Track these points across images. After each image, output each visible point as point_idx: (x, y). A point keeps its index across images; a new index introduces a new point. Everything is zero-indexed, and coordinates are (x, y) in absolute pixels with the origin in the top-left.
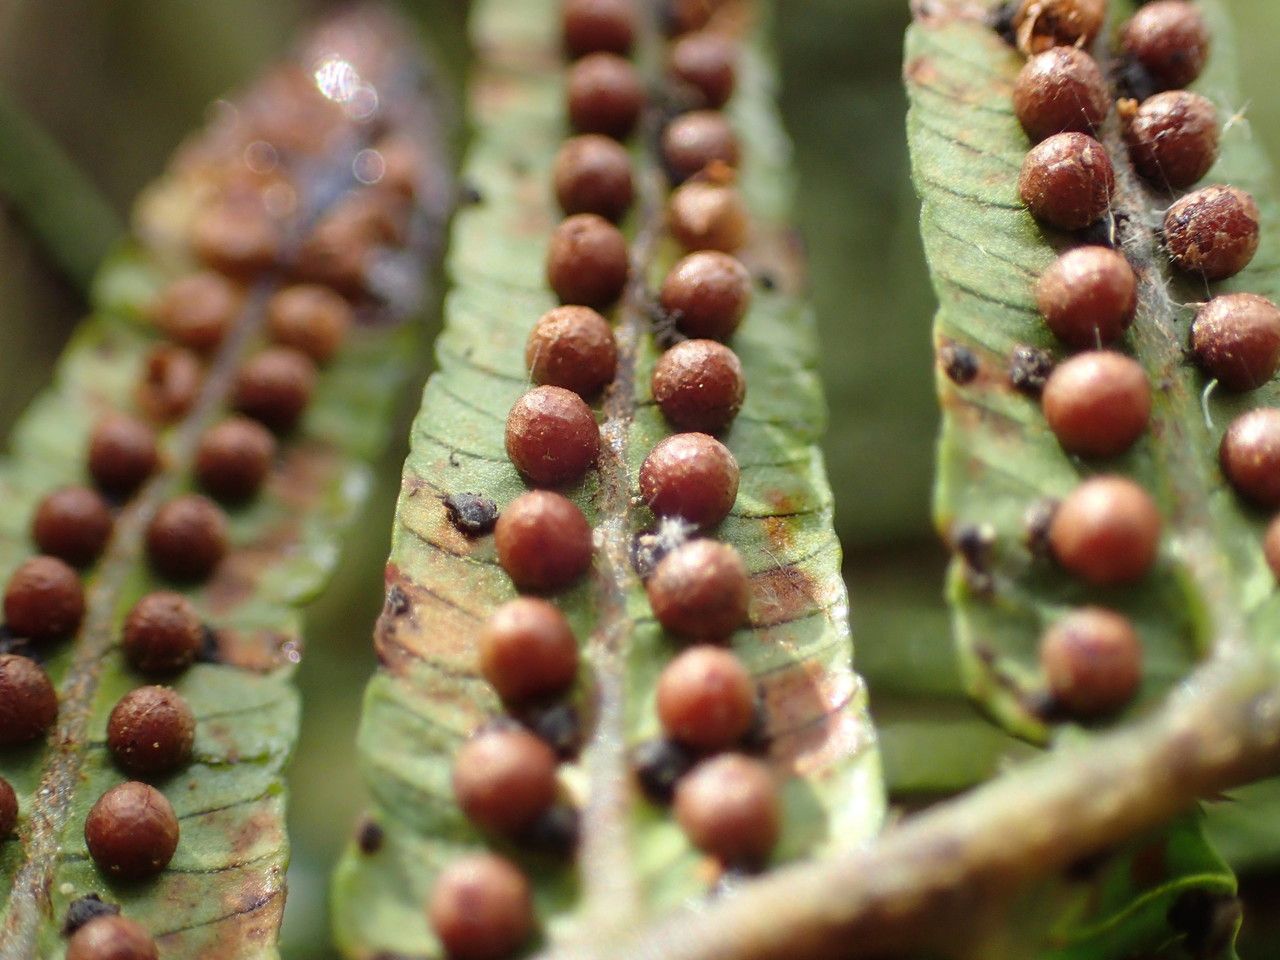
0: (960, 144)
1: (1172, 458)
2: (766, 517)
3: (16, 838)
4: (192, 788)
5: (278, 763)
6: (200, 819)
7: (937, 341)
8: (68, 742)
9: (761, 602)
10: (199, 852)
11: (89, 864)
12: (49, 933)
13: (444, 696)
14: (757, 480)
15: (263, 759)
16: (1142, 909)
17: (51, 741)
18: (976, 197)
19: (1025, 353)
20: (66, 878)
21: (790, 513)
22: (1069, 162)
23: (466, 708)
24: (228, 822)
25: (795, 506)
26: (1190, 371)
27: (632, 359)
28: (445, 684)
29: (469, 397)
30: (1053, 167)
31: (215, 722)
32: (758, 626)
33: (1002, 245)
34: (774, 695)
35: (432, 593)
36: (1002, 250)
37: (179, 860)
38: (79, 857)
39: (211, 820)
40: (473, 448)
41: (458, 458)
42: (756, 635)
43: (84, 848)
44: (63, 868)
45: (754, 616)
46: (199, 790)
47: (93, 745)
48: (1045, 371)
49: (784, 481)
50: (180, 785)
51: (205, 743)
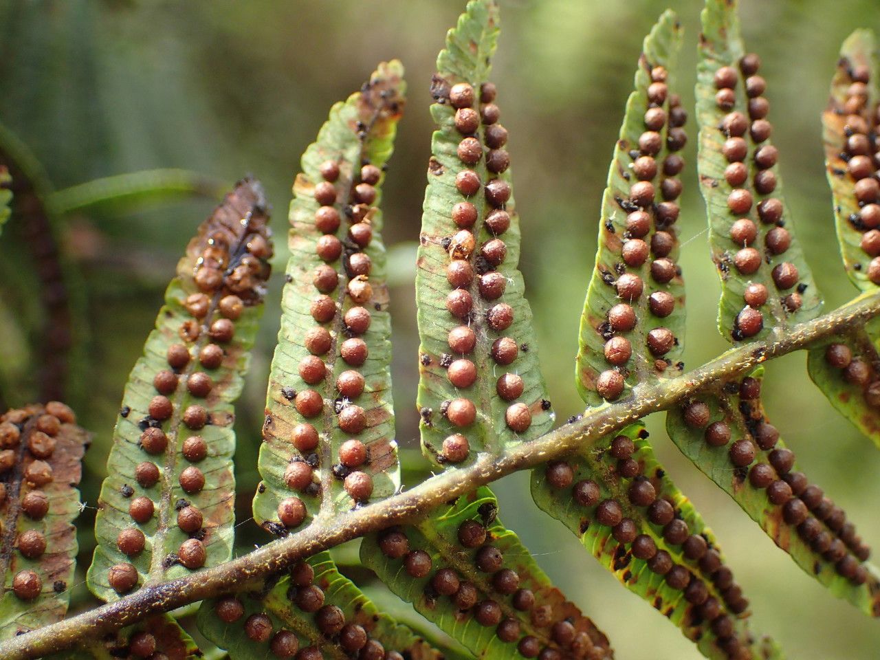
0: (431, 288)
1: (482, 389)
2: (372, 392)
3: (159, 481)
4: (207, 464)
5: (231, 455)
6: (210, 474)
7: (420, 354)
8: (172, 453)
9: (370, 420)
10: (210, 485)
11: (181, 489)
12: (172, 510)
13: (281, 448)
14: (371, 380)
15: (226, 455)
16: (470, 507)
17: (166, 452)
18: (434, 306)
19: (444, 355)
20: (175, 494)
21: (379, 391)
22: (459, 301)
23: (288, 451)
24: (218, 474)
25: (381, 388)
26: (491, 360)
27: (336, 341)
28: (282, 445)
29: (288, 353)
30: (455, 302)
31: (212, 443)
32: (369, 427)
33: (440, 322)
34: (373, 448)
35: (278, 417)
36: (440, 323)
37: (205, 487)
38: (177, 487)
39: (212, 474)
40: (290, 371)
41: (285, 374)
42: (369, 429)
43: (179, 485)
44: (174, 490)
45: (368, 424)
46: (209, 465)
47: (178, 453)
48: (450, 362)
49: (378, 379)
50: (203, 463)
51: (210, 451)
